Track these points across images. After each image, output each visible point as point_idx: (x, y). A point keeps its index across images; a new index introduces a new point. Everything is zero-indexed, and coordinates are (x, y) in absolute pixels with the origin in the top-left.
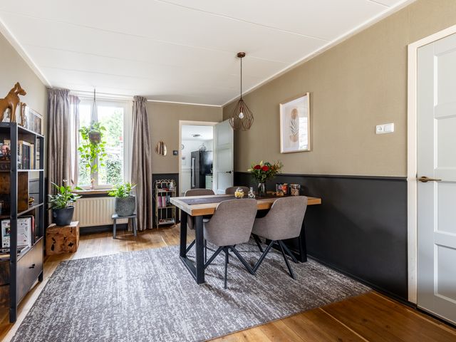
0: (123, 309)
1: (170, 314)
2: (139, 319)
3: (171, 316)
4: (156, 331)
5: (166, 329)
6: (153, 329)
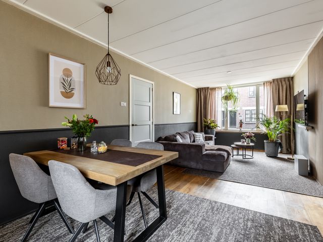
0: (235, 235)
1: (206, 214)
2: (227, 221)
3: (207, 212)
4: (221, 210)
5: (215, 209)
6: (222, 212)
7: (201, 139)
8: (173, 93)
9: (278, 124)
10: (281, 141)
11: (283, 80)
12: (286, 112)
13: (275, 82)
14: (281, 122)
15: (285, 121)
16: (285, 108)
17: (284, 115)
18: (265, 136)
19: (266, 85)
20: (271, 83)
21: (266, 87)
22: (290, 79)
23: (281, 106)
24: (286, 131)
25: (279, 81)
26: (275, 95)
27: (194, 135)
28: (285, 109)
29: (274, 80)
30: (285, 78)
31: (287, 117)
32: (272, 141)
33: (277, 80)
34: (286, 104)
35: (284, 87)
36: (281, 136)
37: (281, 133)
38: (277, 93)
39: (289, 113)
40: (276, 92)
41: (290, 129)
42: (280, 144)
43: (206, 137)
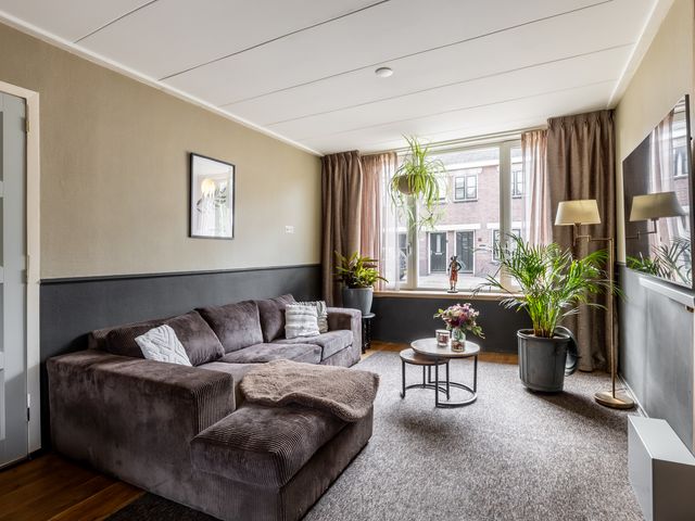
7: (307, 325)
8: (190, 157)
9: (564, 272)
10: (576, 332)
11: (581, 121)
12: (592, 227)
13: (559, 128)
14: (574, 264)
15: (586, 263)
16: (587, 210)
17: (585, 237)
18: (521, 317)
19: (528, 140)
20: (544, 133)
21: (528, 149)
22: (605, 117)
23: (576, 204)
24: (590, 299)
25: (569, 123)
26: (557, 171)
27: (283, 312)
28: (588, 214)
29: (553, 122)
30: (587, 116)
31: (594, 245)
32: (544, 336)
33: (563, 120)
34: (592, 196)
35: (587, 145)
36: (576, 317)
37: (575, 303)
38: (564, 164)
39: (599, 232)
40: (560, 161)
41: (604, 289)
42: (571, 346)
43: (330, 317)
